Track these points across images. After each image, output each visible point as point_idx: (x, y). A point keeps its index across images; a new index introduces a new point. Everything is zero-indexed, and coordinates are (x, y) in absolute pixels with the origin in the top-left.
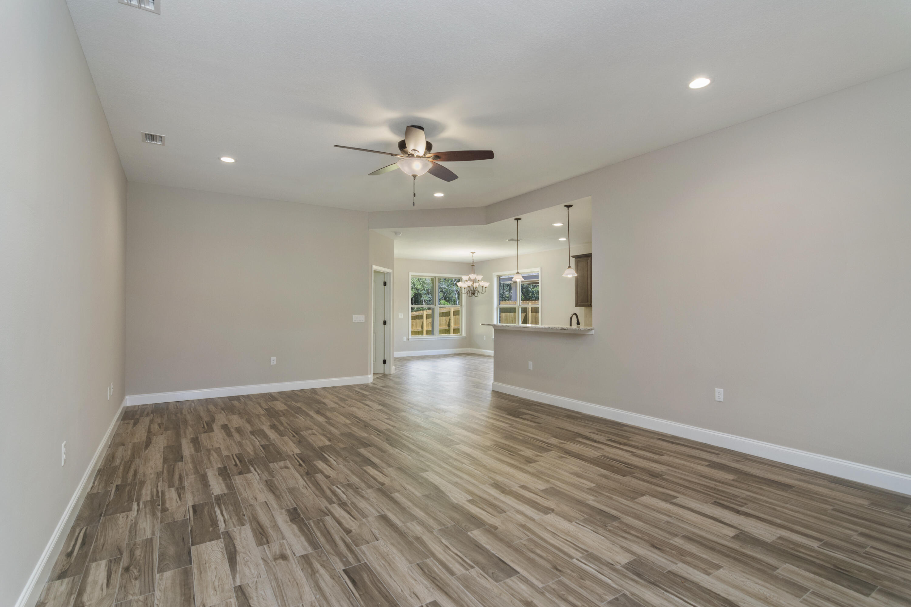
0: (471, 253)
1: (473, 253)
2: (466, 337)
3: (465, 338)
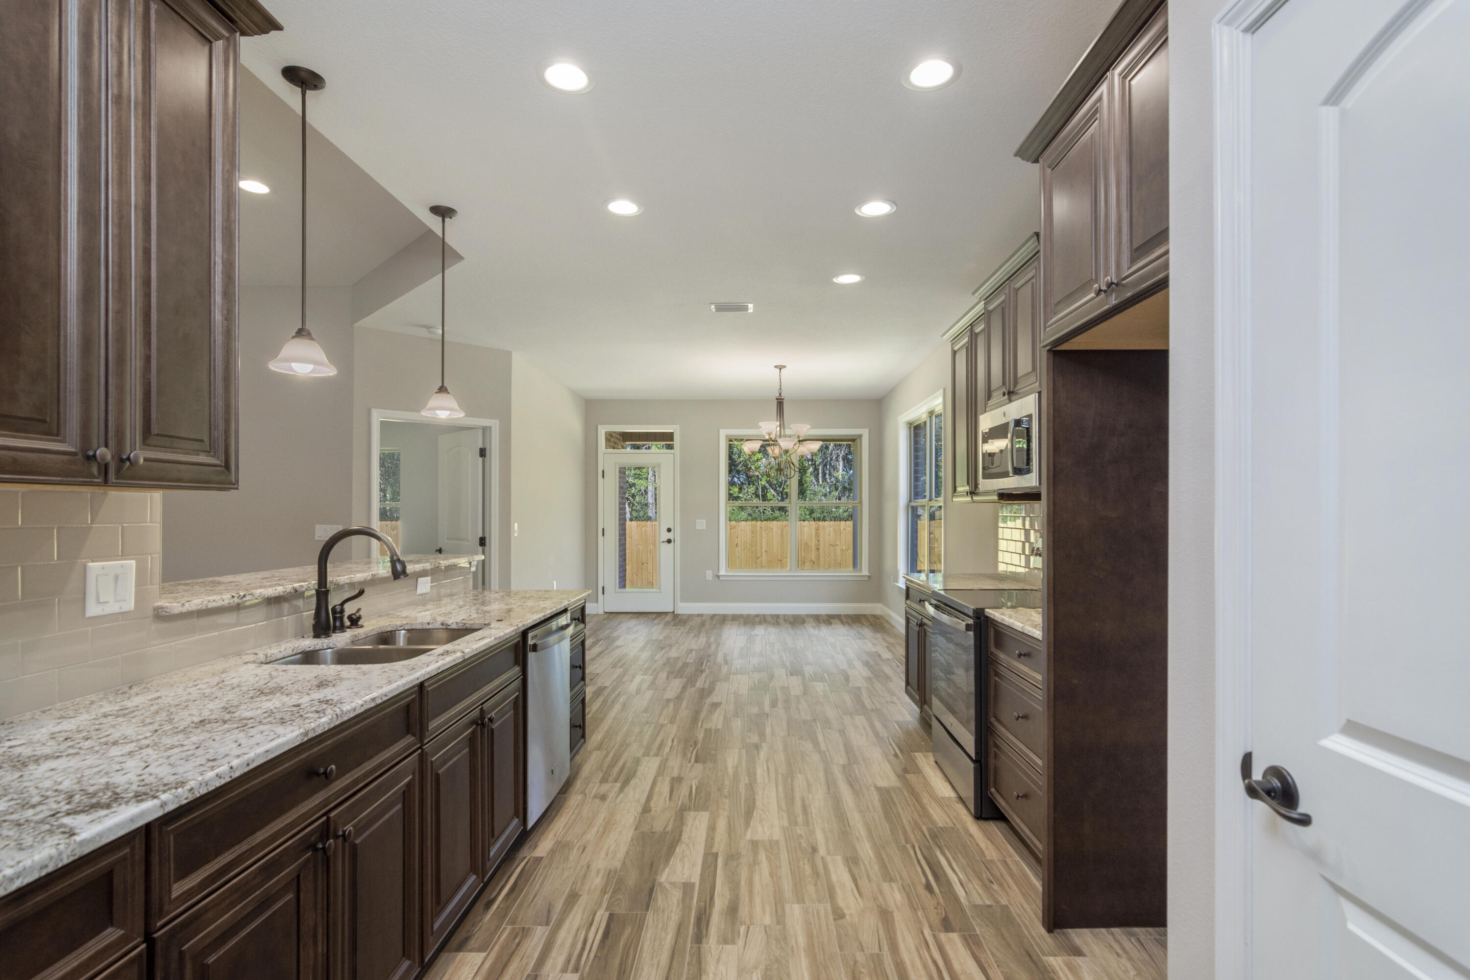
0: (776, 367)
1: (780, 368)
2: (869, 577)
3: (867, 579)
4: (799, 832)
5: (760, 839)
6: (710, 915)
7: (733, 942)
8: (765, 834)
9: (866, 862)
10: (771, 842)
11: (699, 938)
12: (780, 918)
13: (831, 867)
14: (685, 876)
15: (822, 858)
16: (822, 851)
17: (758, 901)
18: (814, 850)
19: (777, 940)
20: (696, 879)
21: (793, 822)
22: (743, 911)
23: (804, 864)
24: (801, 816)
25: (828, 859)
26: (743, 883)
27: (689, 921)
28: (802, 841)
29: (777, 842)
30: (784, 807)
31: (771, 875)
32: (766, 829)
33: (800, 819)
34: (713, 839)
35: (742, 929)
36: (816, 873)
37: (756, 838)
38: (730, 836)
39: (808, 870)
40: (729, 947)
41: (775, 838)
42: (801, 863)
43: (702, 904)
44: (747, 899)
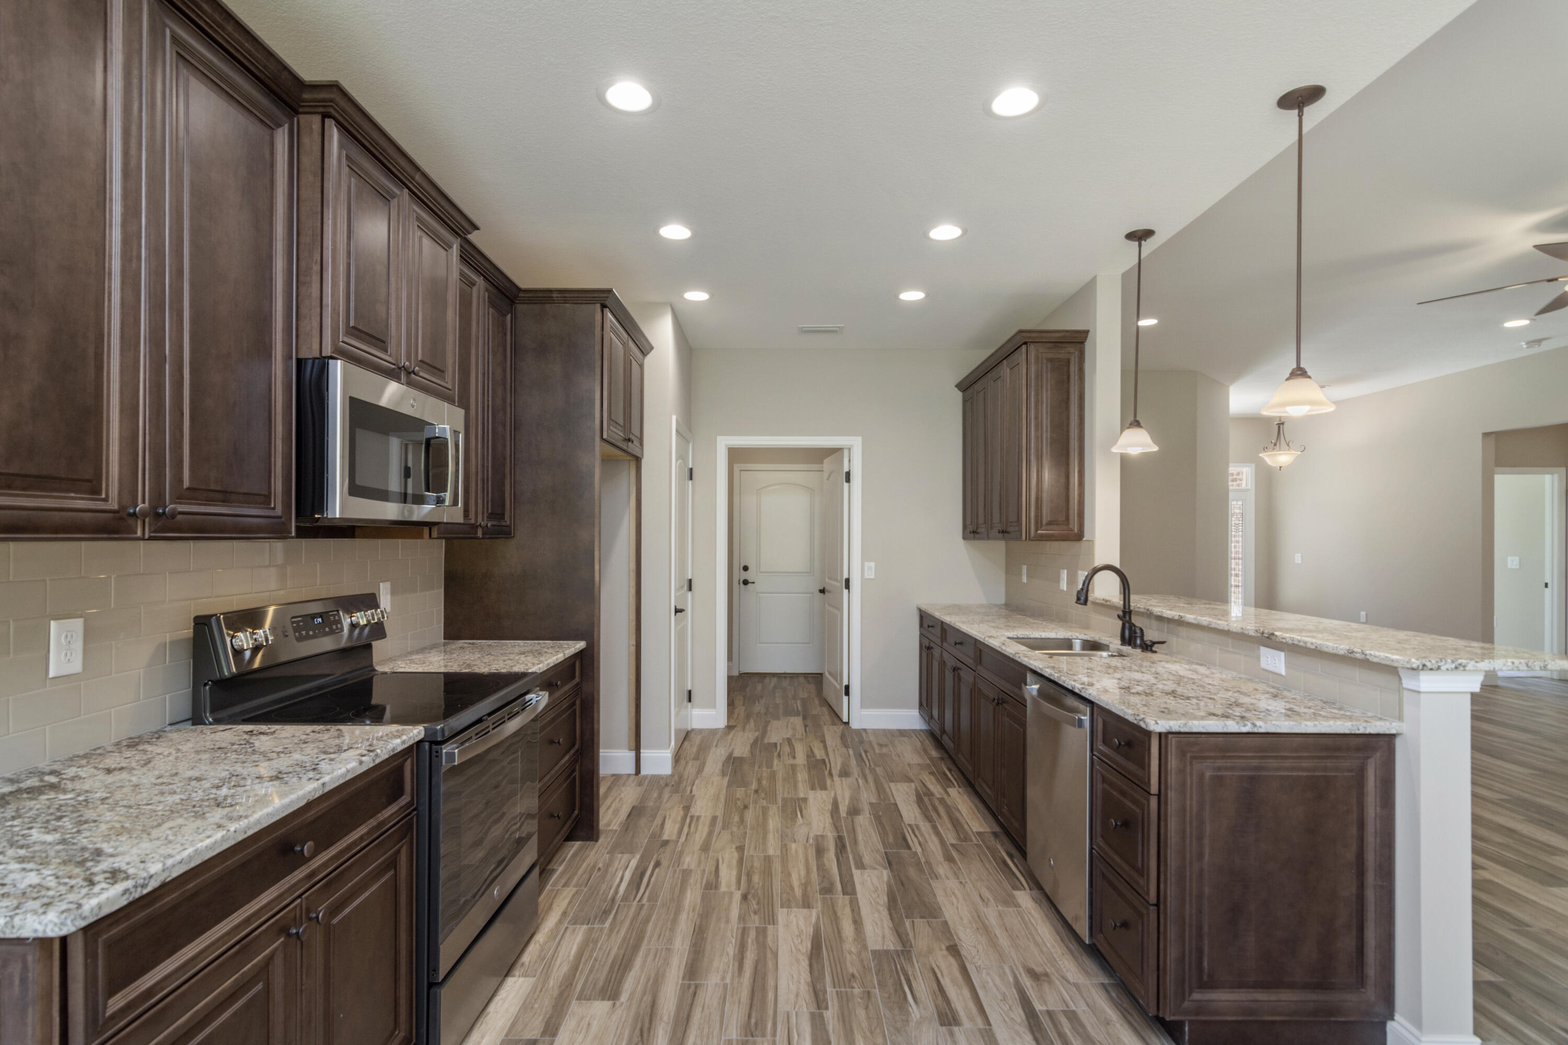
4: (756, 918)
5: (801, 910)
6: (836, 849)
7: (817, 836)
8: (796, 916)
9: (698, 885)
10: (789, 907)
11: (840, 840)
12: (784, 848)
13: (734, 880)
14: (866, 875)
15: (739, 889)
16: (737, 896)
17: (801, 856)
18: (745, 897)
19: (787, 836)
20: (856, 873)
21: (762, 933)
22: (812, 852)
23: (758, 884)
24: (750, 941)
25: (733, 888)
26: (815, 869)
27: (851, 847)
28: (756, 906)
29: (782, 907)
30: (769, 955)
31: (789, 875)
32: (795, 922)
33: (752, 934)
34: (853, 911)
35: (811, 841)
36: (749, 876)
37: (805, 911)
38: (835, 913)
39: (756, 878)
40: (819, 833)
41: (785, 910)
42: (761, 885)
43: (844, 855)
44: (810, 858)
